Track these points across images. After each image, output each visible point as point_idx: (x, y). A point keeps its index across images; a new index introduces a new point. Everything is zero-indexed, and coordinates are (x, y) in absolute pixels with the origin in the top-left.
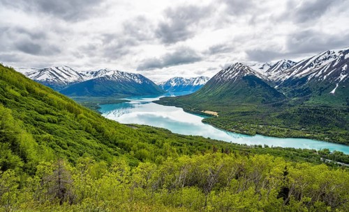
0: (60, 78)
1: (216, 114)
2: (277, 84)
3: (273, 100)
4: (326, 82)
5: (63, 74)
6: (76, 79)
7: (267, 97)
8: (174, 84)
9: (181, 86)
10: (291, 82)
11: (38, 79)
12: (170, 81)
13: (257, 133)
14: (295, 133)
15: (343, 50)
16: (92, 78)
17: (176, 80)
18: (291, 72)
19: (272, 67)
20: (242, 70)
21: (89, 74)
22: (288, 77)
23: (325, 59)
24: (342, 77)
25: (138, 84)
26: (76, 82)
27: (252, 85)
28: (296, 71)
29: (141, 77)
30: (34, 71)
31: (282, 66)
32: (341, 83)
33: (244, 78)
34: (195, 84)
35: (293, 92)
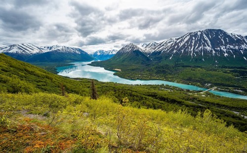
0: (26, 51)
1: (120, 70)
2: (149, 54)
3: (146, 62)
4: (168, 54)
5: (28, 49)
6: (38, 51)
7: (144, 61)
8: (99, 54)
9: (103, 55)
10: (155, 53)
11: (10, 52)
12: (97, 52)
13: (138, 79)
14: (153, 78)
15: (177, 38)
16: (48, 51)
17: (100, 51)
18: (155, 48)
19: (147, 46)
20: (133, 47)
21: (46, 49)
22: (153, 51)
23: (169, 43)
24: (175, 51)
25: (78, 54)
26: (38, 53)
27: (137, 55)
28: (157, 48)
29: (80, 50)
30: (5, 46)
31: (152, 45)
32: (174, 54)
33: (134, 51)
34: (110, 54)
35: (155, 58)
